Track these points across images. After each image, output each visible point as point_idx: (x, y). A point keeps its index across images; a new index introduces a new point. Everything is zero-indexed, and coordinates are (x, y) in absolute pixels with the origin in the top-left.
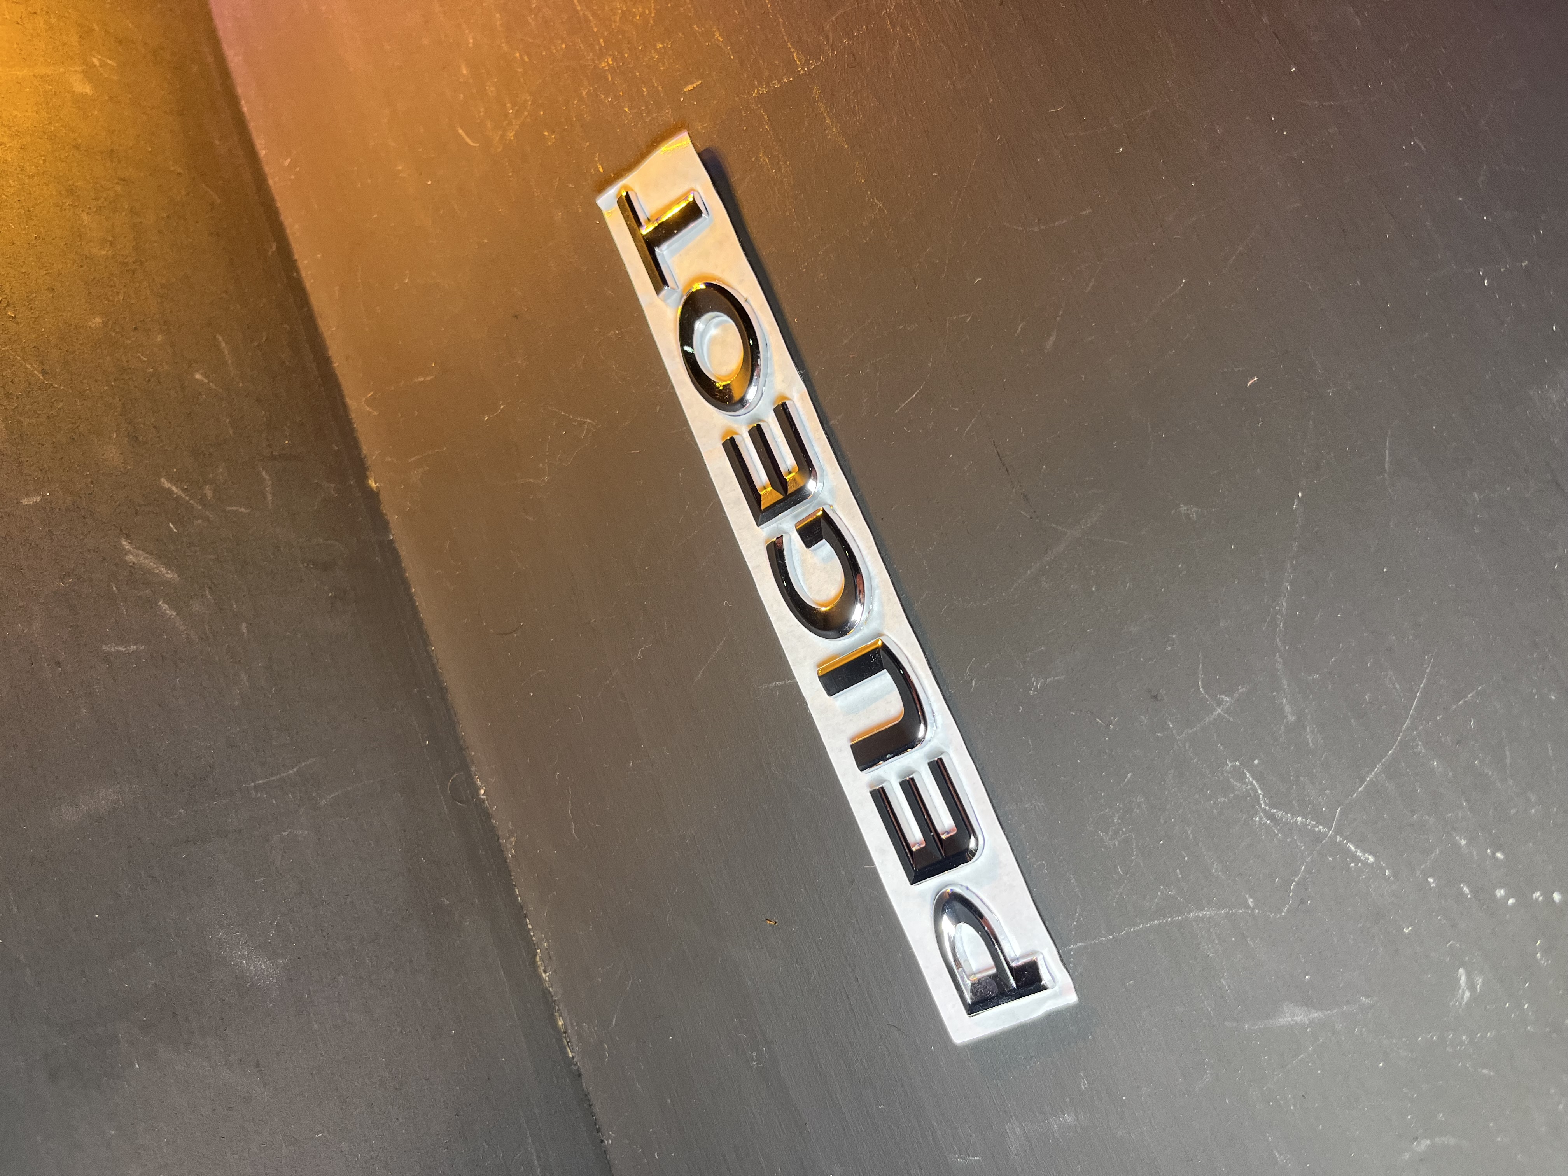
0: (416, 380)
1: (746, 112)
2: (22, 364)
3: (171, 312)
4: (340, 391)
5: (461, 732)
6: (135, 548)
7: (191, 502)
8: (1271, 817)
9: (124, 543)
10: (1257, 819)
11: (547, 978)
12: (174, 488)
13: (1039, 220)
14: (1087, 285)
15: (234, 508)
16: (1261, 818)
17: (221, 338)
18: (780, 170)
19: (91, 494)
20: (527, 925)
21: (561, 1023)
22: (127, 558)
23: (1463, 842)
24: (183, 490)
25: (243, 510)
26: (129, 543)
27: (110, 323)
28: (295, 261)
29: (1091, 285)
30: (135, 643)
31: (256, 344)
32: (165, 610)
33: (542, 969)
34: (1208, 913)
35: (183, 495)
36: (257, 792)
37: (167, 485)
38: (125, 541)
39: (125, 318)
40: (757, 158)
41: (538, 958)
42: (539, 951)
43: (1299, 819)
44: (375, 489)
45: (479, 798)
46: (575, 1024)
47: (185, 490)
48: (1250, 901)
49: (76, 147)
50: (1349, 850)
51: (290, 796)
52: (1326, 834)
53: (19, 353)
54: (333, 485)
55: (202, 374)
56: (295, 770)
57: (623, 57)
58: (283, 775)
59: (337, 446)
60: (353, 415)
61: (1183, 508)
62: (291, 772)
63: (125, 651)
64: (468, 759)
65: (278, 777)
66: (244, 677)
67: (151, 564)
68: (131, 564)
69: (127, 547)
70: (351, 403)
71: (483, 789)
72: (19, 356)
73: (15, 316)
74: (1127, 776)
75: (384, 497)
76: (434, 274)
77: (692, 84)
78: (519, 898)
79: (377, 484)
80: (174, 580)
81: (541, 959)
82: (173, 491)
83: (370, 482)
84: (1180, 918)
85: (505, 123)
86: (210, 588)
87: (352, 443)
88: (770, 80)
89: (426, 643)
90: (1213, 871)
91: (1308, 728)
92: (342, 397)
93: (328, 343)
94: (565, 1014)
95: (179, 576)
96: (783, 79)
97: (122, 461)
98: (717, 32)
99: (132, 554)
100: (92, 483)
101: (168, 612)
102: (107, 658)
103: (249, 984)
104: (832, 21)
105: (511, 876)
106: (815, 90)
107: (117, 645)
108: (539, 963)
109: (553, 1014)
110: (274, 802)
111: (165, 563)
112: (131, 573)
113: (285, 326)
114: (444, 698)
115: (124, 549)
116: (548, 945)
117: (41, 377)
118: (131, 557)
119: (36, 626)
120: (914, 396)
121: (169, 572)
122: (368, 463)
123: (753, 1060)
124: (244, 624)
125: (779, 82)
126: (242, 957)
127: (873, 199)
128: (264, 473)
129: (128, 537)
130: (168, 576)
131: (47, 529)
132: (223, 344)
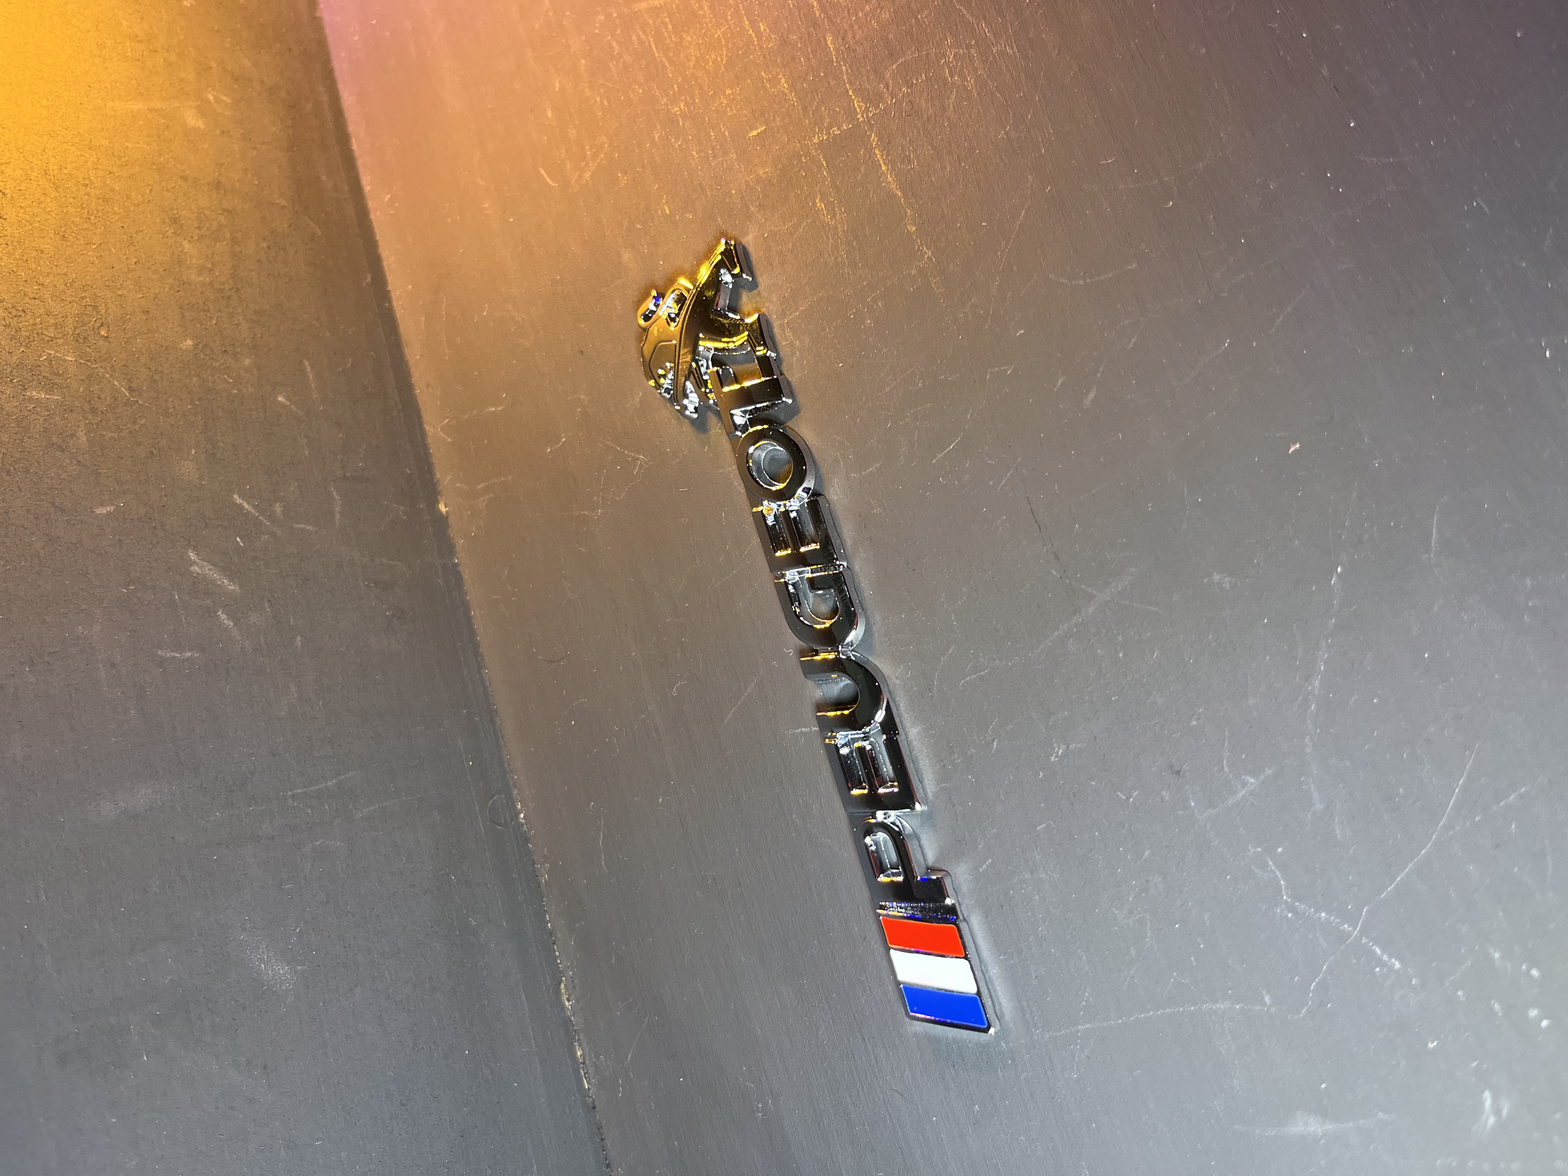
0: (488, 410)
1: (806, 158)
2: (109, 381)
3: (261, 337)
4: (419, 417)
5: (507, 755)
6: (200, 559)
7: (261, 518)
8: (1294, 910)
9: (191, 554)
10: (1278, 911)
11: (570, 1007)
12: (245, 505)
13: (1085, 273)
14: (1130, 342)
15: (302, 526)
16: (1282, 911)
17: (307, 363)
18: (835, 216)
19: (164, 506)
20: (555, 952)
21: (579, 1054)
22: (192, 569)
23: (1497, 955)
24: (254, 506)
25: (309, 528)
26: (196, 554)
27: (201, 346)
28: (389, 291)
29: (1133, 341)
30: (189, 650)
31: (340, 369)
32: (223, 620)
33: (565, 997)
34: (1222, 1006)
35: (253, 511)
36: (294, 801)
37: (239, 500)
38: (192, 552)
39: (215, 342)
40: (814, 204)
41: (562, 986)
42: (564, 978)
43: (1323, 914)
44: (444, 513)
45: (518, 822)
46: (593, 1055)
47: (256, 507)
48: (1267, 999)
49: (185, 178)
50: (1374, 952)
51: (326, 806)
52: (1349, 935)
53: (108, 369)
54: (402, 508)
55: (285, 397)
56: (334, 781)
57: (694, 102)
58: (321, 786)
59: (410, 469)
60: (430, 441)
61: (1216, 577)
62: (330, 784)
63: (180, 657)
64: (511, 783)
65: (317, 787)
66: (294, 689)
67: (215, 575)
68: (195, 575)
69: (193, 558)
70: (428, 428)
71: (523, 813)
72: (108, 373)
73: (108, 336)
74: (1144, 853)
75: (452, 521)
76: (510, 308)
77: (757, 129)
78: (549, 925)
79: (447, 509)
80: (235, 592)
81: (566, 986)
82: (244, 506)
83: (440, 506)
84: (1192, 1008)
85: (583, 164)
86: (269, 601)
87: (426, 468)
88: (831, 126)
89: (480, 666)
90: (1230, 962)
91: (1337, 819)
92: (421, 424)
93: (412, 370)
94: (584, 1045)
95: (240, 588)
96: (843, 126)
97: (197, 476)
98: (783, 79)
99: (198, 565)
100: (166, 495)
101: (226, 622)
102: (161, 663)
103: (265, 988)
104: (893, 70)
105: (543, 901)
106: (873, 137)
107: (172, 651)
108: (563, 991)
109: (572, 1043)
110: (310, 812)
111: (228, 575)
112: (194, 583)
113: (372, 353)
114: (492, 721)
115: (191, 559)
116: (573, 974)
117: (128, 394)
118: (196, 568)
119: (97, 628)
120: (951, 447)
121: (231, 584)
122: (440, 488)
123: (758, 1112)
124: (299, 637)
125: (838, 129)
126: (261, 960)
127: (923, 247)
128: (335, 493)
129: (195, 549)
130: (230, 588)
131: (117, 537)
132: (309, 369)
